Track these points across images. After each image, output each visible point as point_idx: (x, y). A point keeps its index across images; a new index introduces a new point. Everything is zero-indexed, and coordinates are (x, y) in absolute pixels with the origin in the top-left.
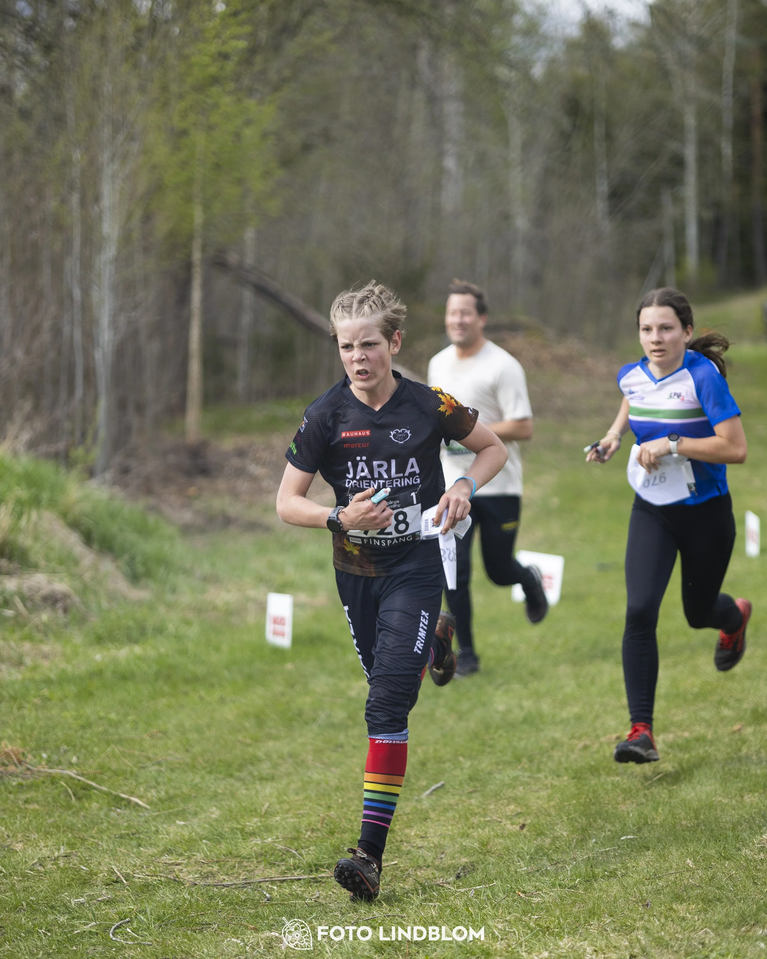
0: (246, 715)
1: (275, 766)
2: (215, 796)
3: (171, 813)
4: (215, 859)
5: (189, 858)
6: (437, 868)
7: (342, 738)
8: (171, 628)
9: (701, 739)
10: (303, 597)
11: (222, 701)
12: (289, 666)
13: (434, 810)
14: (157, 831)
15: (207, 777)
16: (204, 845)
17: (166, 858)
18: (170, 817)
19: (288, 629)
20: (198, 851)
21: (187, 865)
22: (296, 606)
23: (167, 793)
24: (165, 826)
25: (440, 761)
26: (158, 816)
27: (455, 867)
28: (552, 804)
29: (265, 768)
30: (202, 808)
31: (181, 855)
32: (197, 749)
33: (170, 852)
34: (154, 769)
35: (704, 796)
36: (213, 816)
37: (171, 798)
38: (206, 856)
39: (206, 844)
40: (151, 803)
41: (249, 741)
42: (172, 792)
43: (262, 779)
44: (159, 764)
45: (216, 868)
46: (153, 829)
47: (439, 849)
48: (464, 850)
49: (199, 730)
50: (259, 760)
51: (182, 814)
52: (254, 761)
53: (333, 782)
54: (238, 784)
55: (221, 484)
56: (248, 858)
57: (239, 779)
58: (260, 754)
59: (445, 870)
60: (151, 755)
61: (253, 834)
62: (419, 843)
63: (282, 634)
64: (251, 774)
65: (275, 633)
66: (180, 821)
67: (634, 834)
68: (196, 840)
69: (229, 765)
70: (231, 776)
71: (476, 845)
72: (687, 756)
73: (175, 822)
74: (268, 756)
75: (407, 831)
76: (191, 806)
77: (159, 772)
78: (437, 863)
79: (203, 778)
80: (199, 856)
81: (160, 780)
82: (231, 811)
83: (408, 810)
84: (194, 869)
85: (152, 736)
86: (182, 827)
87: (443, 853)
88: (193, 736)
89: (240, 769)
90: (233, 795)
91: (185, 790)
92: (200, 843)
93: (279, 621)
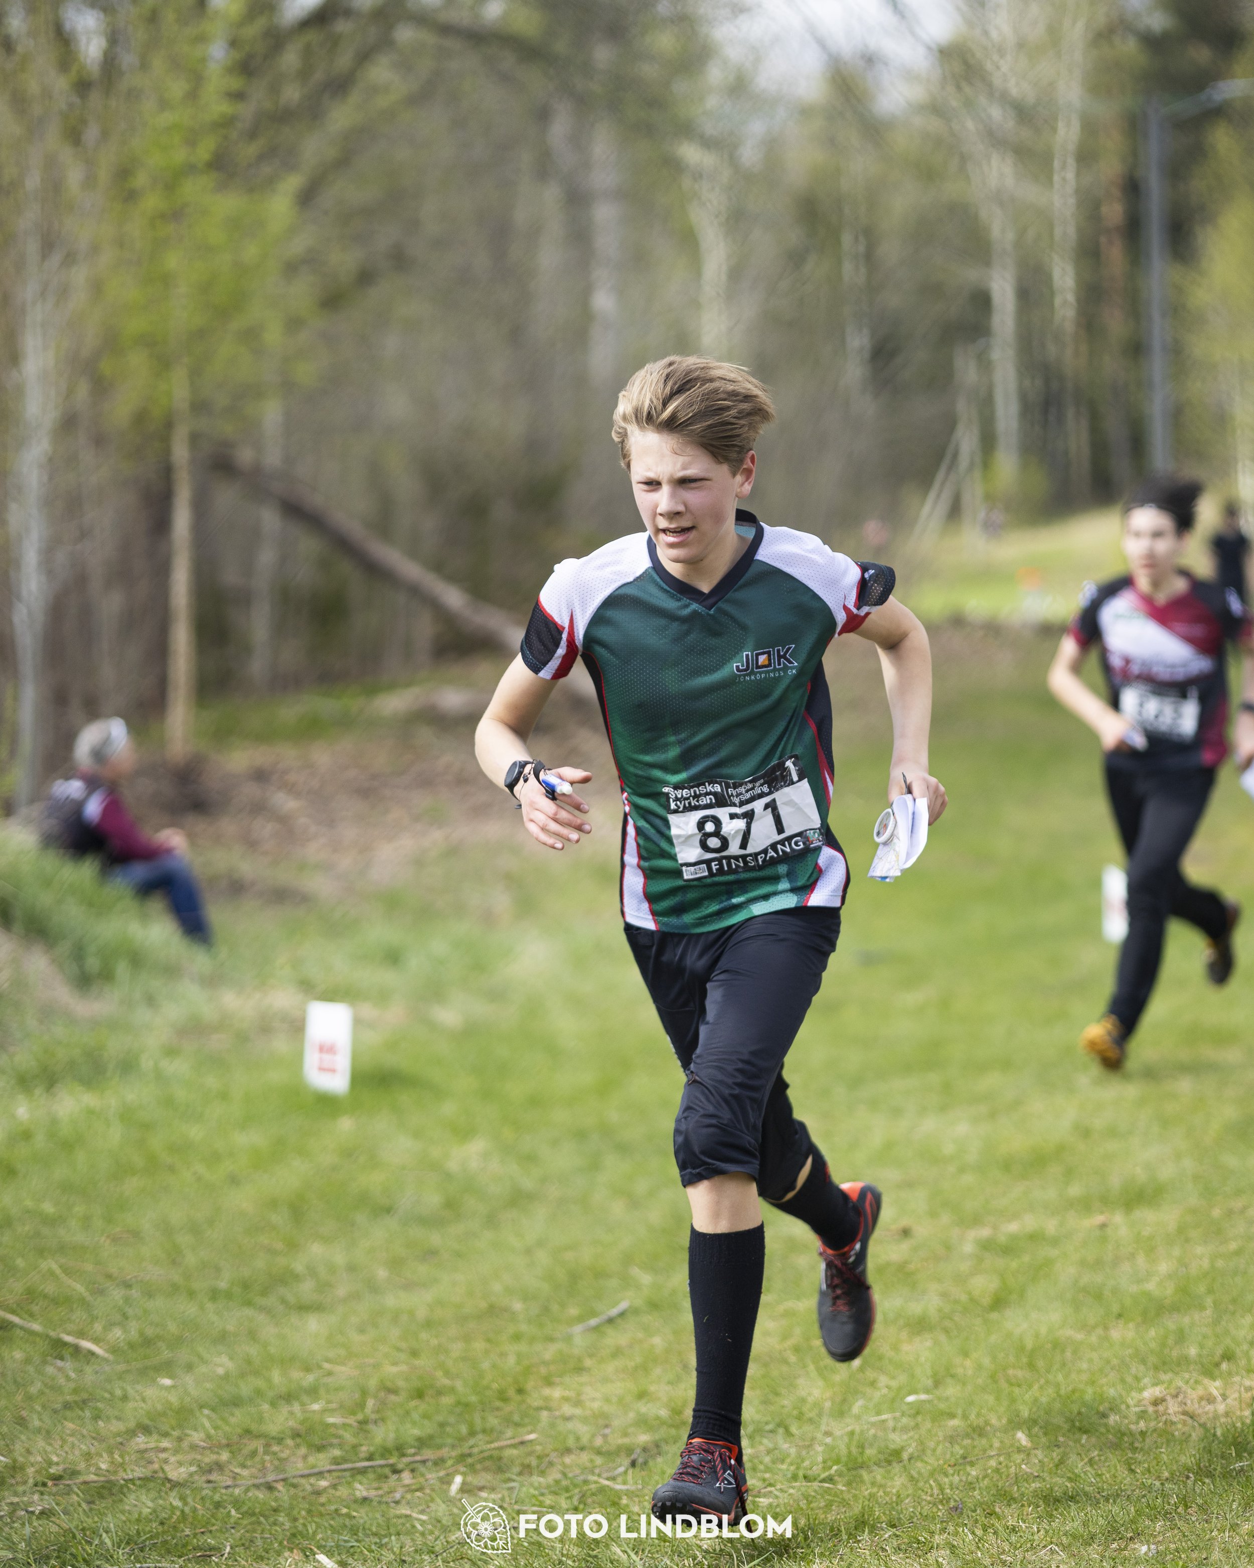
0: (273, 1204)
1: (324, 1286)
2: (222, 1338)
3: (146, 1368)
4: (224, 1441)
5: (180, 1439)
6: (599, 1452)
7: (435, 1239)
8: (146, 1063)
9: (1035, 1237)
10: (368, 1010)
11: (234, 1180)
12: (346, 1124)
13: (591, 1356)
14: (125, 1398)
15: (209, 1306)
16: (205, 1419)
17: (141, 1441)
18: (148, 1373)
19: (343, 1062)
20: (196, 1430)
21: (176, 1452)
22: (358, 1023)
23: (141, 1333)
24: (139, 1387)
25: (600, 1274)
26: (128, 1371)
27: (629, 1450)
28: (789, 1343)
29: (306, 1289)
30: (200, 1357)
31: (166, 1435)
32: (191, 1259)
33: (146, 1430)
34: (117, 1295)
35: (1043, 1330)
36: (221, 1371)
37: (148, 1342)
38: (209, 1437)
39: (209, 1417)
40: (114, 1350)
41: (279, 1246)
42: (150, 1332)
43: (304, 1308)
44: (128, 1286)
45: (225, 1456)
46: (118, 1392)
47: (602, 1421)
48: (643, 1422)
49: (194, 1229)
50: (297, 1277)
51: (167, 1368)
52: (287, 1278)
53: (422, 1313)
54: (261, 1318)
55: (228, 826)
56: (280, 1441)
57: (262, 1309)
58: (299, 1267)
59: (610, 1454)
60: (114, 1271)
61: (288, 1397)
62: (567, 1410)
63: (333, 1071)
64: (283, 1301)
65: (322, 1069)
66: (163, 1377)
67: (927, 1391)
68: (191, 1412)
69: (246, 1286)
70: (249, 1303)
71: (664, 1413)
72: (1014, 1265)
73: (154, 1381)
74: (312, 1271)
75: (547, 1391)
76: (184, 1355)
77: (127, 1300)
78: (599, 1442)
79: (202, 1308)
80: (196, 1437)
81: (130, 1312)
82: (249, 1362)
83: (548, 1356)
84: (189, 1457)
85: (115, 1240)
86: (168, 1389)
87: (606, 1426)
88: (184, 1240)
89: (264, 1293)
90: (253, 1335)
91: (172, 1327)
92: (198, 1414)
93: (326, 1049)
